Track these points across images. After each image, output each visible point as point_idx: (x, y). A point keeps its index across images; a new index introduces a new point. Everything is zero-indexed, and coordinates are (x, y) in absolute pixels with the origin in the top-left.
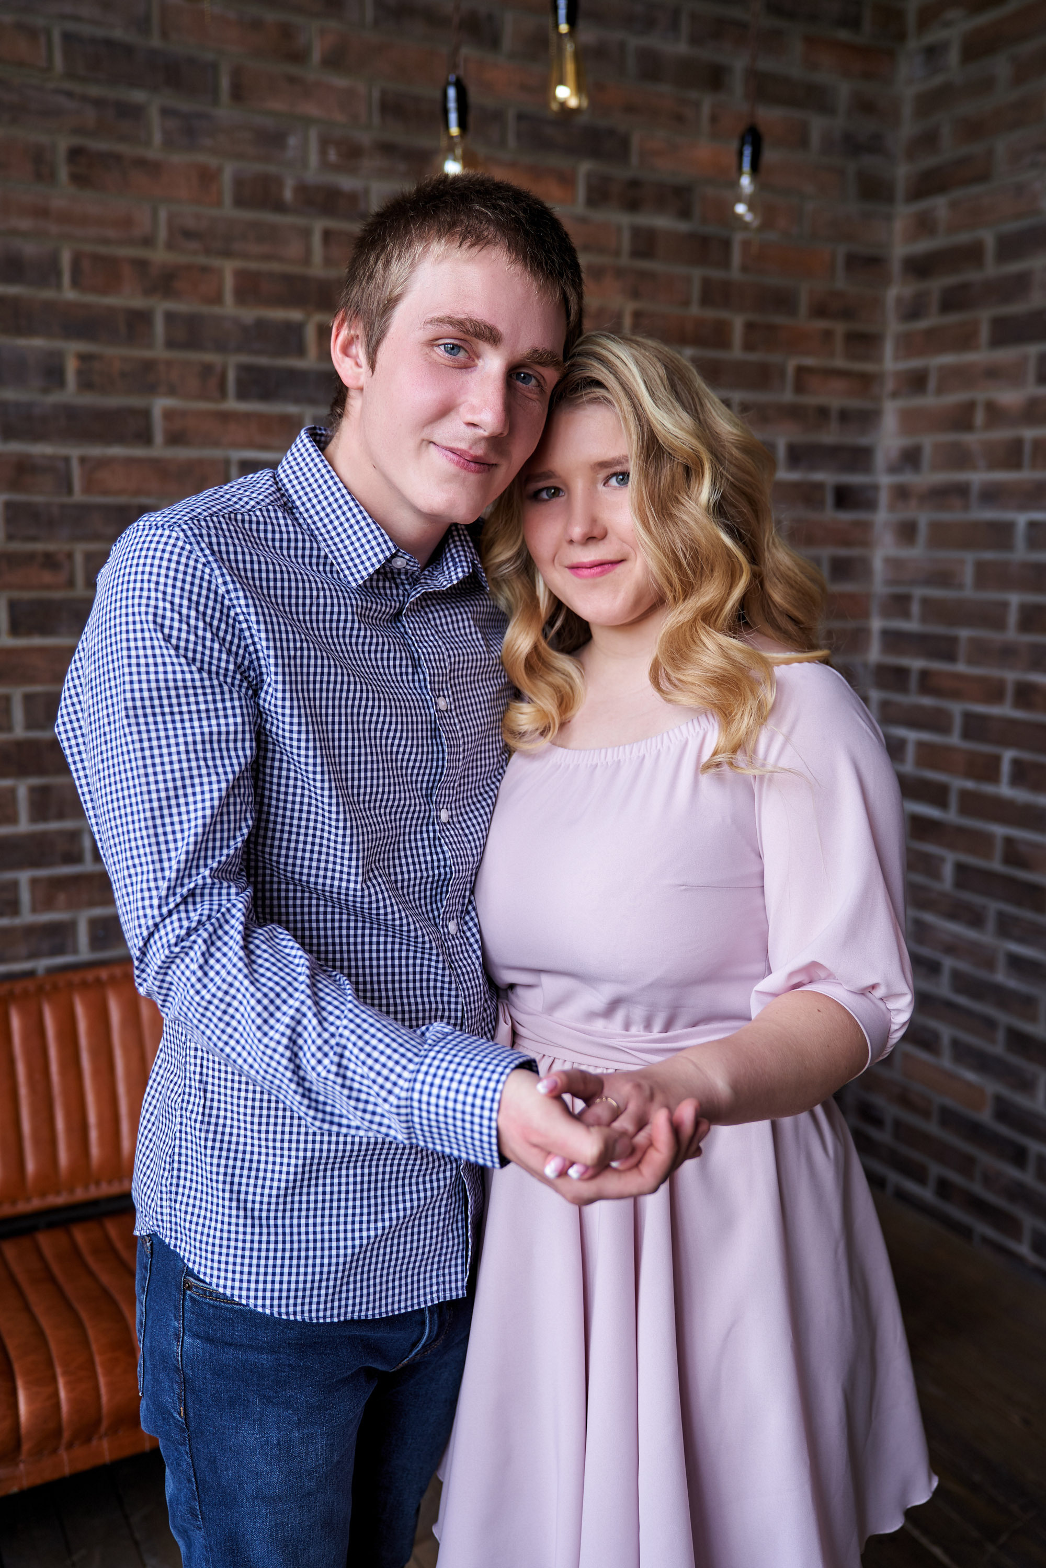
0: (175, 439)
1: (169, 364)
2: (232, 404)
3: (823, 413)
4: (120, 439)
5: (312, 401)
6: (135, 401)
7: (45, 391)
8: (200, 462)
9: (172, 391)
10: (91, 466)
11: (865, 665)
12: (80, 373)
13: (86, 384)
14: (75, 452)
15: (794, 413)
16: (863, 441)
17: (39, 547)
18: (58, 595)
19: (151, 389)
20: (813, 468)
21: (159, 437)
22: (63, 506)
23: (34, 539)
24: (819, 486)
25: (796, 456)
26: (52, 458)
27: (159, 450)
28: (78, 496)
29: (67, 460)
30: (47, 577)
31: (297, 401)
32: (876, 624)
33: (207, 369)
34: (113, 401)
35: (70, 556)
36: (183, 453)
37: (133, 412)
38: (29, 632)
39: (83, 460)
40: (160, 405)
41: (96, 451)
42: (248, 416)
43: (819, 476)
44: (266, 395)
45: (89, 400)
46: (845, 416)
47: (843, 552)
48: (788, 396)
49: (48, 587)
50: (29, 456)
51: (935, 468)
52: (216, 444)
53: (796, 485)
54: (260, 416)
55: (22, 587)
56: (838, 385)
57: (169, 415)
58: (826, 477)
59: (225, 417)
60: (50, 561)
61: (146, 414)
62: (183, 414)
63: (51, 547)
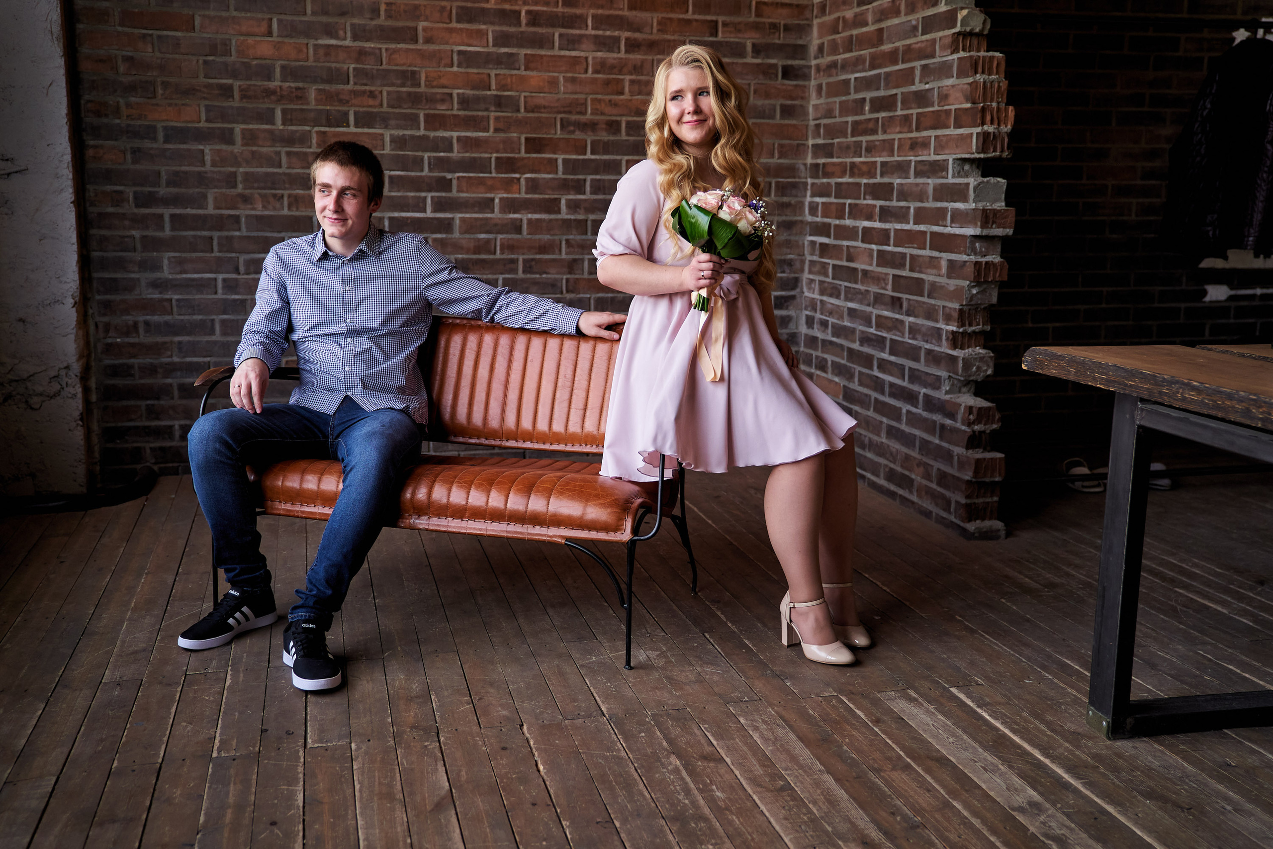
0: (428, 41)
1: (425, 6)
2: (454, 25)
3: (774, 27)
4: (404, 41)
5: (492, 23)
6: (411, 24)
7: (372, 19)
8: (439, 51)
9: (426, 20)
10: (391, 52)
11: (805, 165)
12: (386, 10)
13: (389, 16)
14: (384, 46)
15: (756, 27)
16: (800, 42)
17: (367, 88)
18: (375, 110)
19: (417, 18)
20: (768, 57)
21: (421, 40)
22: (378, 70)
23: (366, 85)
24: (775, 66)
25: (757, 50)
26: (373, 48)
27: (420, 46)
28: (384, 67)
29: (380, 49)
30: (371, 102)
31: (485, 24)
32: (811, 142)
33: (443, 8)
34: (400, 24)
35: (381, 92)
36: (432, 47)
37: (409, 28)
38: (363, 127)
39: (387, 49)
40: (421, 25)
41: (393, 46)
42: (461, 29)
43: (773, 61)
44: (470, 21)
45: (390, 23)
46: (787, 28)
47: (789, 102)
48: (753, 18)
49: (371, 106)
50: (364, 47)
51: (828, 55)
52: (447, 43)
53: (758, 65)
54: (467, 30)
55: (359, 106)
56: (785, 11)
57: (425, 29)
58: (777, 61)
59: (451, 30)
60: (372, 95)
61: (416, 29)
62: (432, 29)
63: (373, 88)
